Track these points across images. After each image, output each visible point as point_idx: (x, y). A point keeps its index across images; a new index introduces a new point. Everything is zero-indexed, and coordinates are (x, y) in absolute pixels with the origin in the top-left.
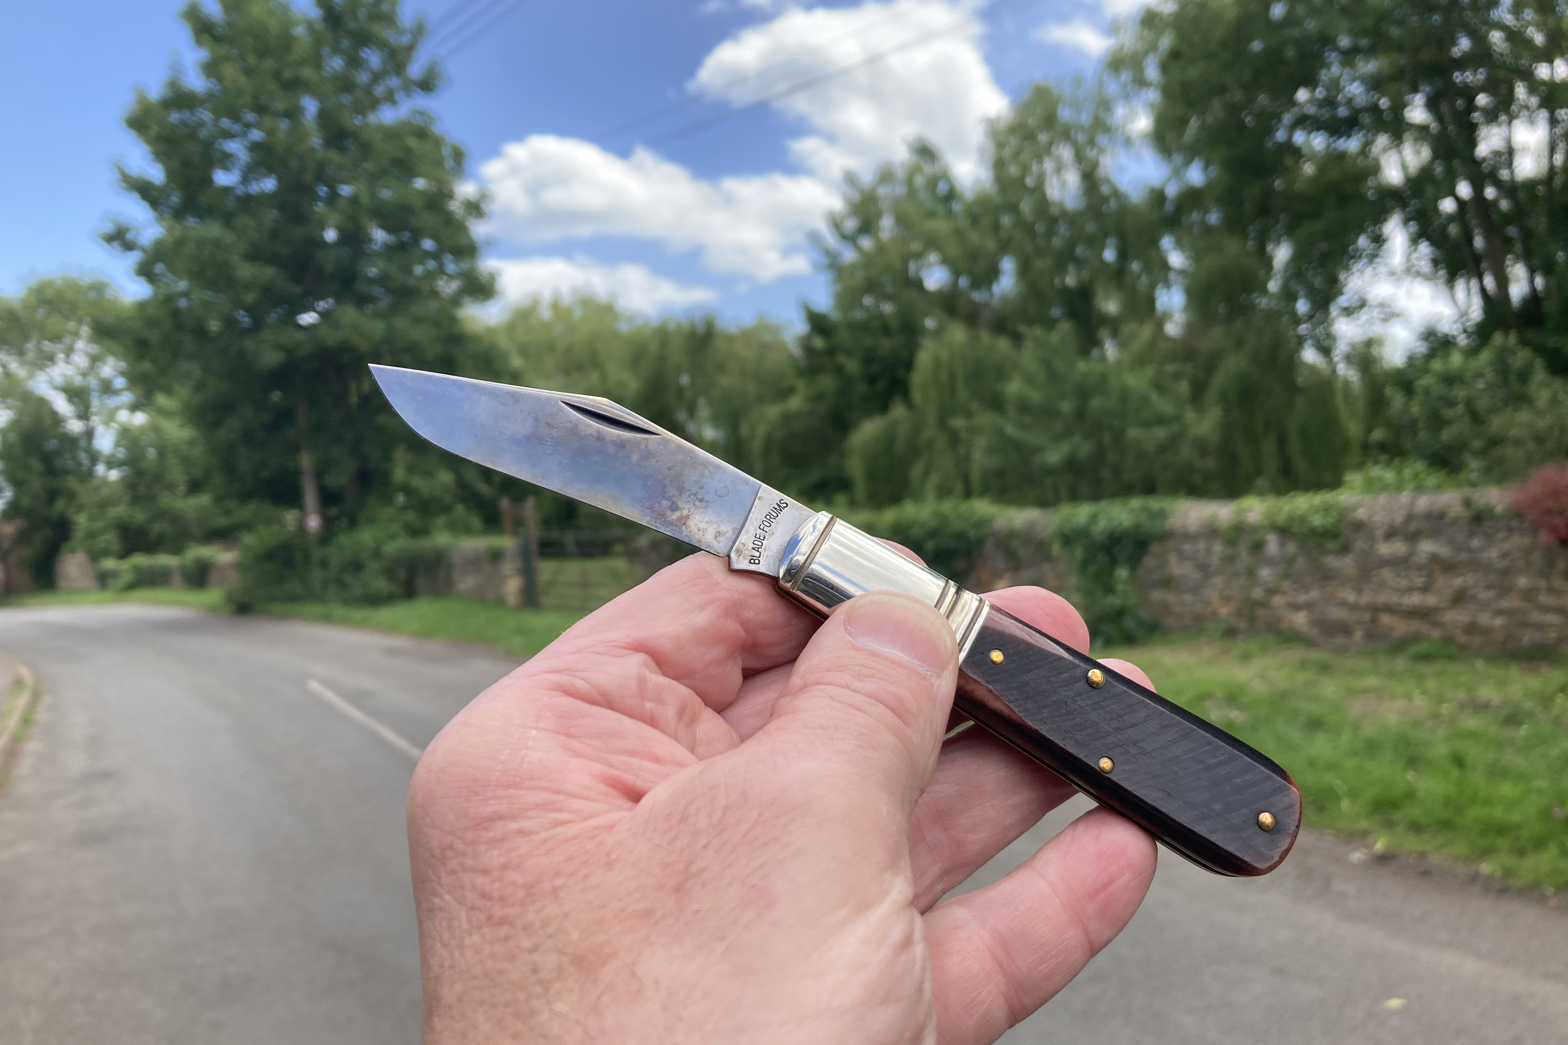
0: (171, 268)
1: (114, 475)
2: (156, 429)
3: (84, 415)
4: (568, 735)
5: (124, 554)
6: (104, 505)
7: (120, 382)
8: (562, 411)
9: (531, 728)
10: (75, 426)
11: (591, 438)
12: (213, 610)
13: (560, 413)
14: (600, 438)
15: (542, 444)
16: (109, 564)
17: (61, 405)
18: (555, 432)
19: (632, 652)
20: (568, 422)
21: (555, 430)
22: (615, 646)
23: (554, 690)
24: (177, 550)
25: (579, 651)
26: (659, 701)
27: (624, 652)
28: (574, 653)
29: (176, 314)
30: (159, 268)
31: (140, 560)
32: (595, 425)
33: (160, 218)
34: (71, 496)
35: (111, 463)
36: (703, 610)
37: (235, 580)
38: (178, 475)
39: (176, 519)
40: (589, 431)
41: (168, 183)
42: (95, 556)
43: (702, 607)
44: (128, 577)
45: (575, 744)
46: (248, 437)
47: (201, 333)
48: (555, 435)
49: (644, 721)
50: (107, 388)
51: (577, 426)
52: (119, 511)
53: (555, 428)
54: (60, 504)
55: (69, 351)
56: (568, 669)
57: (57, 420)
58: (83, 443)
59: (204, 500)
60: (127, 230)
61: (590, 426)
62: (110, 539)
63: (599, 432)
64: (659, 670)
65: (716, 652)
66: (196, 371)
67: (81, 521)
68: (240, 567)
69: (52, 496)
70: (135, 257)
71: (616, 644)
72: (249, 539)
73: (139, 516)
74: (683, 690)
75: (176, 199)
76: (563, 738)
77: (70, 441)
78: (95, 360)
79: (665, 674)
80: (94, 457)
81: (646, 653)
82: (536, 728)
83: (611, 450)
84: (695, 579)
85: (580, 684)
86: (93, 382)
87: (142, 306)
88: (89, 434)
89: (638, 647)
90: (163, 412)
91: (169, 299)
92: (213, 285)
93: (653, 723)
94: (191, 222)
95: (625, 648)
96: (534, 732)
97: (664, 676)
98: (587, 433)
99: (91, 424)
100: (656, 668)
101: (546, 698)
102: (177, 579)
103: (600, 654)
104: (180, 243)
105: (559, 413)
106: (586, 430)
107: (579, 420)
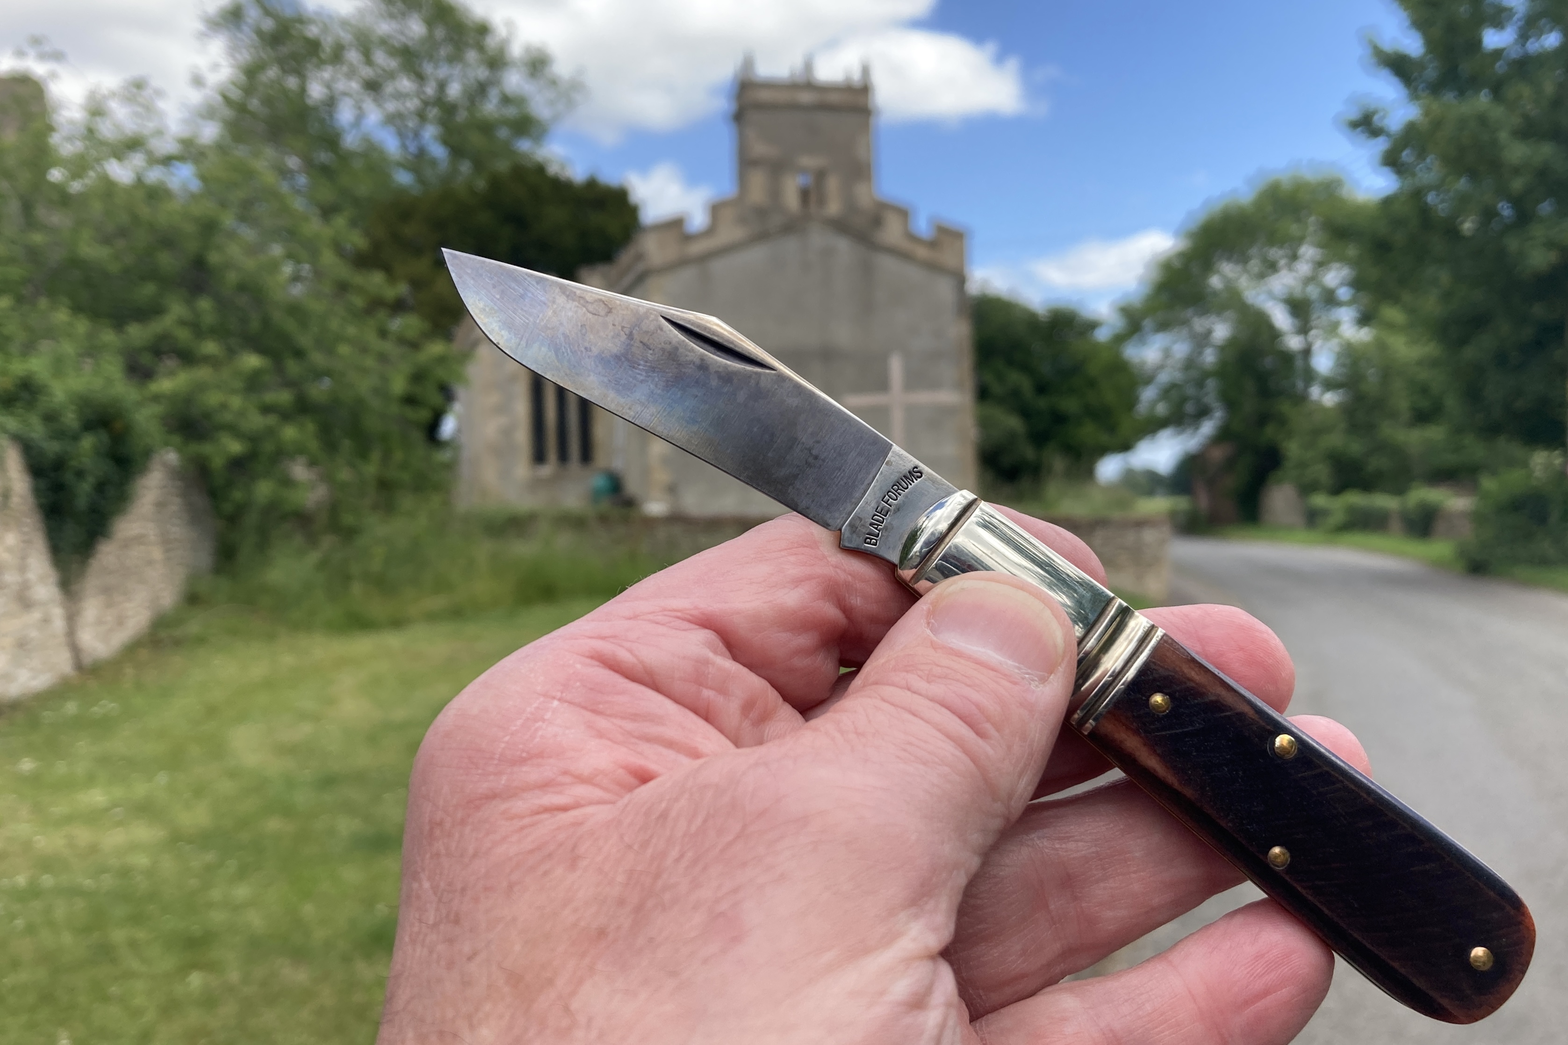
0: (1422, 155)
1: (1330, 399)
2: (1380, 345)
3: (1304, 330)
4: (595, 712)
5: (1337, 490)
6: (1318, 432)
7: (1344, 293)
8: (661, 329)
9: (554, 698)
10: (1294, 343)
11: (691, 366)
12: (1439, 565)
13: (659, 331)
14: (703, 366)
15: (634, 367)
16: (1320, 500)
17: (1281, 318)
18: (651, 354)
19: (697, 627)
20: (666, 343)
21: (651, 352)
22: (678, 618)
23: (592, 657)
24: (1399, 490)
25: (635, 617)
26: (722, 690)
27: (687, 625)
28: (630, 619)
29: (1425, 213)
30: (1407, 155)
31: (1355, 499)
32: (699, 351)
33: (1414, 96)
34: (1282, 421)
35: (1329, 385)
36: (797, 587)
37: (1467, 532)
38: (1402, 402)
39: (1396, 451)
40: (691, 357)
41: (1425, 54)
42: (1307, 489)
43: (797, 582)
44: (1338, 517)
45: (602, 723)
46: (1501, 359)
47: (1451, 231)
48: (650, 357)
49: (696, 711)
50: (1330, 299)
51: (677, 349)
52: (1336, 440)
53: (650, 349)
54: (1270, 431)
55: (1294, 257)
56: (615, 637)
57: (1275, 334)
58: (1299, 363)
59: (1435, 433)
60: (1374, 113)
61: (692, 350)
62: (1321, 472)
63: (702, 360)
64: (728, 653)
65: (805, 640)
66: (1444, 277)
67: (1293, 449)
68: (1477, 518)
69: (1263, 419)
70: (1381, 145)
71: (679, 614)
72: (1488, 483)
73: (1356, 447)
74: (755, 682)
75: (1431, 72)
76: (588, 715)
77: (1287, 358)
78: (1321, 265)
79: (735, 658)
80: (1310, 376)
81: (715, 631)
82: (559, 700)
83: (714, 382)
84: (796, 547)
85: (624, 656)
86: (1313, 292)
87: (1387, 202)
88: (1307, 352)
89: (706, 623)
90: (1390, 326)
91: (1417, 194)
92: (1473, 174)
93: (707, 715)
94: (1449, 97)
95: (689, 621)
96: (556, 703)
97: (734, 660)
98: (688, 359)
99: (1310, 339)
100: (724, 649)
101: (578, 666)
102: (1395, 524)
103: (657, 623)
104: (1437, 124)
105: (657, 331)
106: (687, 356)
107: (682, 342)
